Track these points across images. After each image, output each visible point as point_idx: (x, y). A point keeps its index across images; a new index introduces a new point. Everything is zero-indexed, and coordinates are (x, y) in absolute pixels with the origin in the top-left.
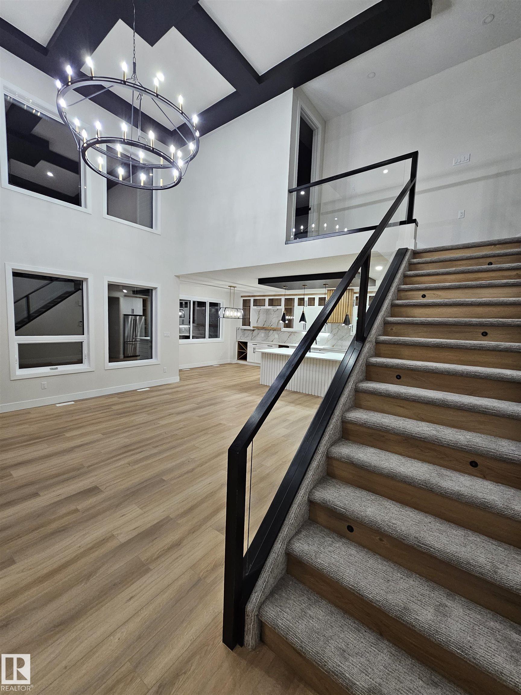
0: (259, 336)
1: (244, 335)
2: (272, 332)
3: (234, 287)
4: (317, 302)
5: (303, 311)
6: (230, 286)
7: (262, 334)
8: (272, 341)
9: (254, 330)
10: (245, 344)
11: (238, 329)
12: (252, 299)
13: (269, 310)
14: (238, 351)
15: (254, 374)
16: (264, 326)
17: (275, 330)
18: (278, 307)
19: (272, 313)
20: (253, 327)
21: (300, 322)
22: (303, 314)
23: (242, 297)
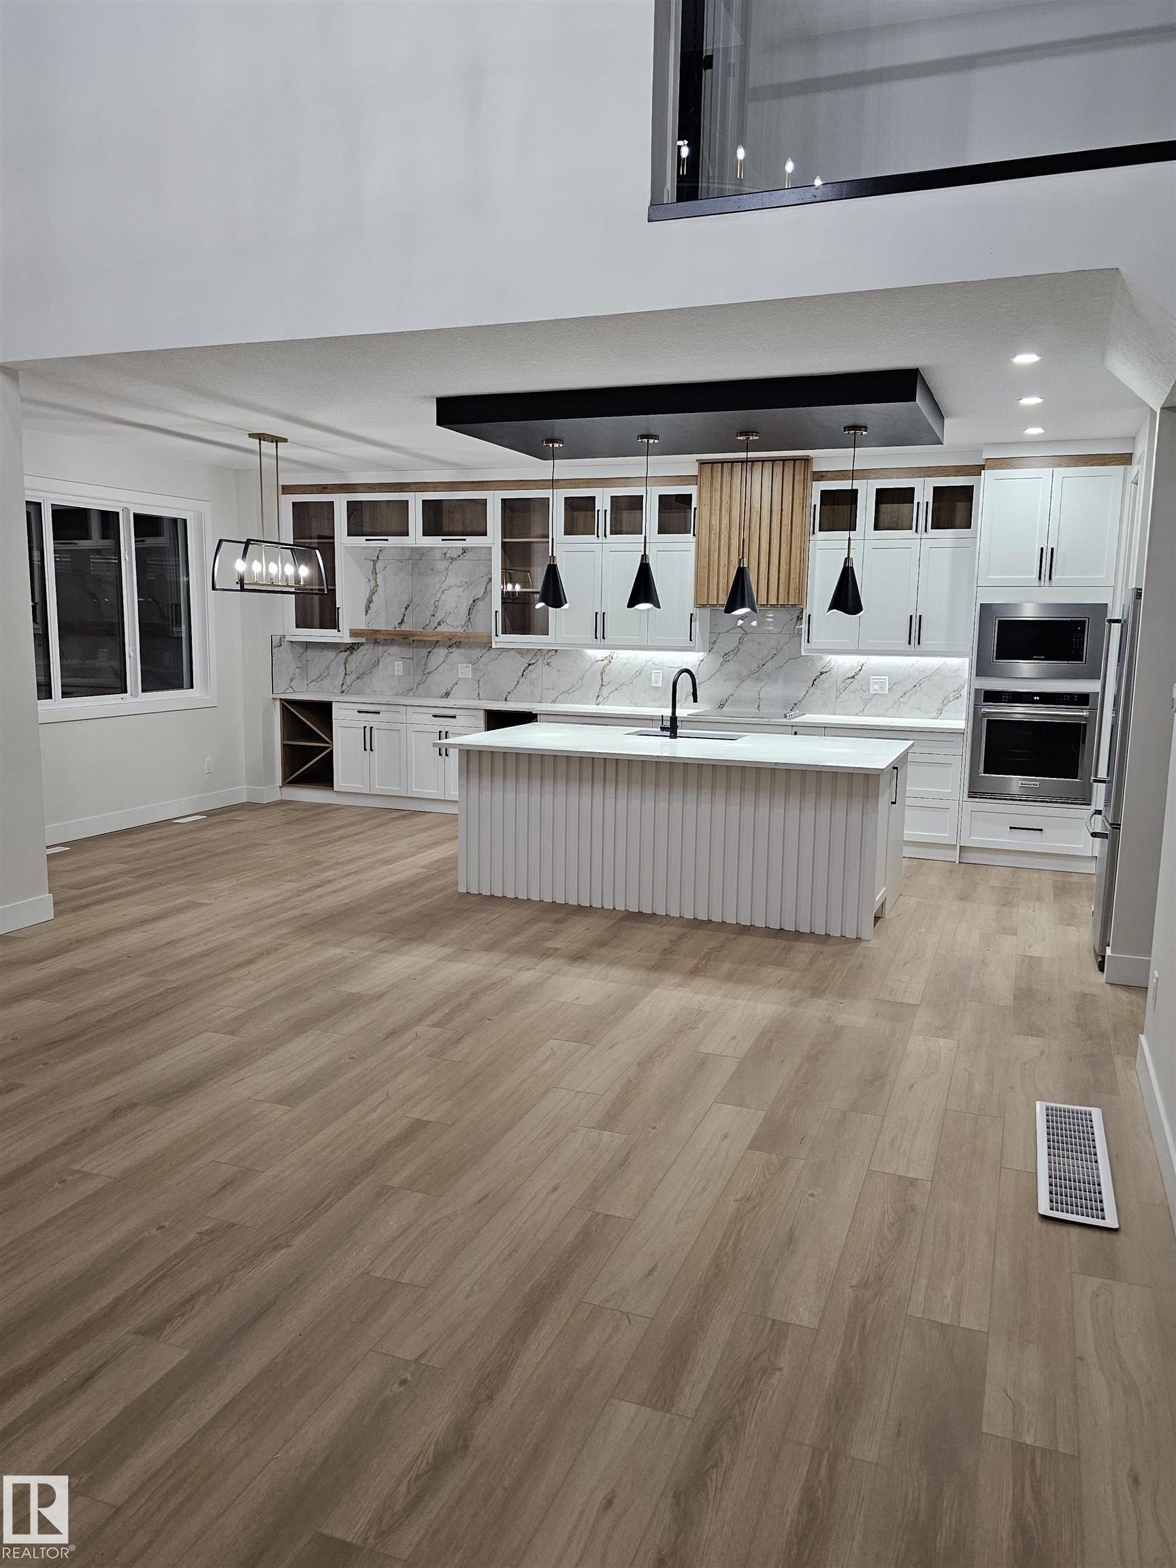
0: (380, 672)
1: (304, 669)
2: (441, 652)
3: (276, 440)
4: (651, 514)
5: (644, 557)
6: (261, 437)
7: (395, 663)
8: (447, 695)
9: (352, 648)
10: (323, 711)
11: (277, 644)
12: (340, 502)
13: (418, 554)
14: (284, 746)
15: (402, 846)
16: (406, 628)
17: (458, 644)
18: (471, 541)
19: (441, 566)
20: (354, 633)
21: (631, 604)
22: (644, 570)
23: (287, 490)
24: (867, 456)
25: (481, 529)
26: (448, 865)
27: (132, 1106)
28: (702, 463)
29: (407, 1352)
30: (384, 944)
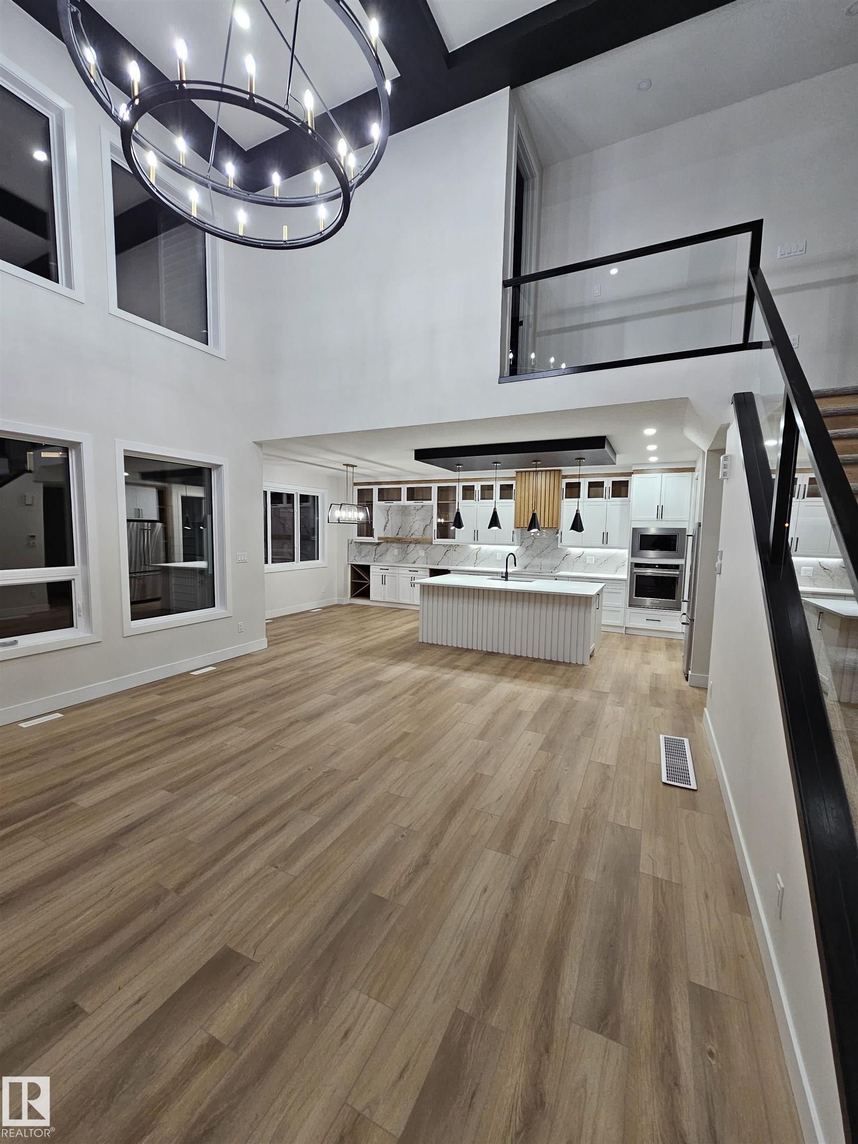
0: (389, 553)
1: (360, 552)
2: (412, 546)
3: (353, 466)
4: (497, 492)
5: (495, 509)
6: (347, 465)
7: (395, 550)
8: (415, 562)
9: (378, 544)
10: (366, 569)
11: (350, 543)
12: (375, 489)
13: (405, 508)
14: (352, 582)
15: (396, 622)
16: (398, 536)
17: (419, 543)
18: (425, 503)
19: (413, 512)
20: (379, 538)
21: (489, 528)
22: (495, 514)
23: (355, 484)
24: (585, 469)
25: (429, 498)
26: (415, 631)
27: (297, 721)
28: (517, 472)
29: (404, 824)
30: (391, 662)
